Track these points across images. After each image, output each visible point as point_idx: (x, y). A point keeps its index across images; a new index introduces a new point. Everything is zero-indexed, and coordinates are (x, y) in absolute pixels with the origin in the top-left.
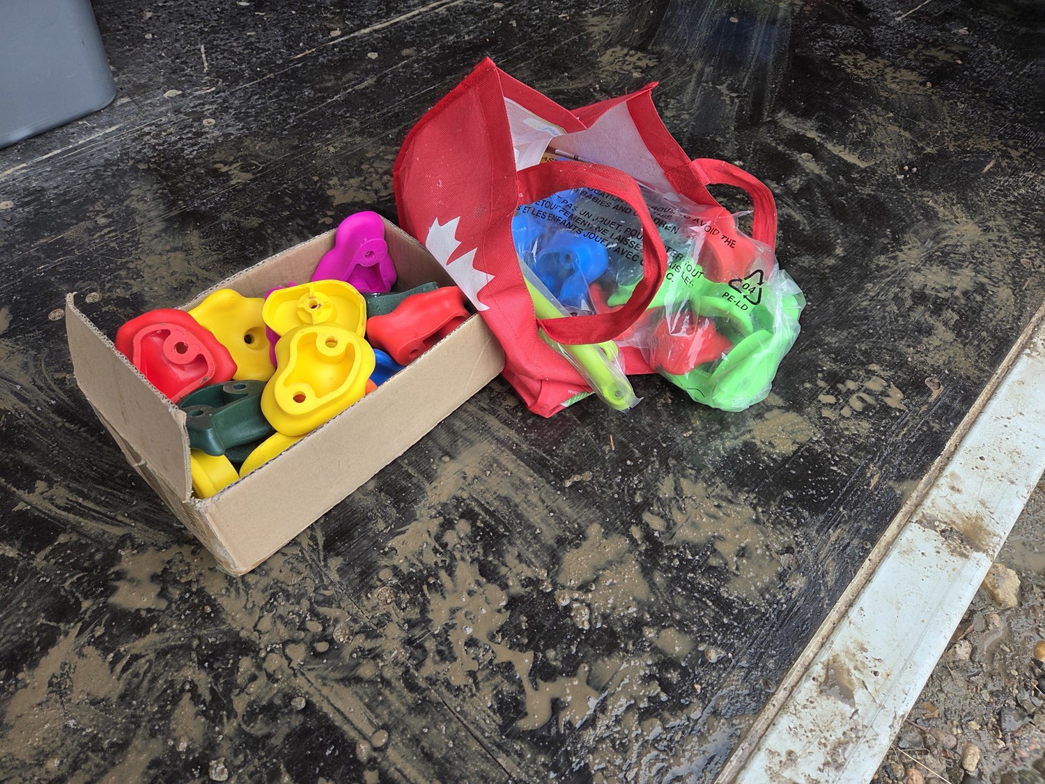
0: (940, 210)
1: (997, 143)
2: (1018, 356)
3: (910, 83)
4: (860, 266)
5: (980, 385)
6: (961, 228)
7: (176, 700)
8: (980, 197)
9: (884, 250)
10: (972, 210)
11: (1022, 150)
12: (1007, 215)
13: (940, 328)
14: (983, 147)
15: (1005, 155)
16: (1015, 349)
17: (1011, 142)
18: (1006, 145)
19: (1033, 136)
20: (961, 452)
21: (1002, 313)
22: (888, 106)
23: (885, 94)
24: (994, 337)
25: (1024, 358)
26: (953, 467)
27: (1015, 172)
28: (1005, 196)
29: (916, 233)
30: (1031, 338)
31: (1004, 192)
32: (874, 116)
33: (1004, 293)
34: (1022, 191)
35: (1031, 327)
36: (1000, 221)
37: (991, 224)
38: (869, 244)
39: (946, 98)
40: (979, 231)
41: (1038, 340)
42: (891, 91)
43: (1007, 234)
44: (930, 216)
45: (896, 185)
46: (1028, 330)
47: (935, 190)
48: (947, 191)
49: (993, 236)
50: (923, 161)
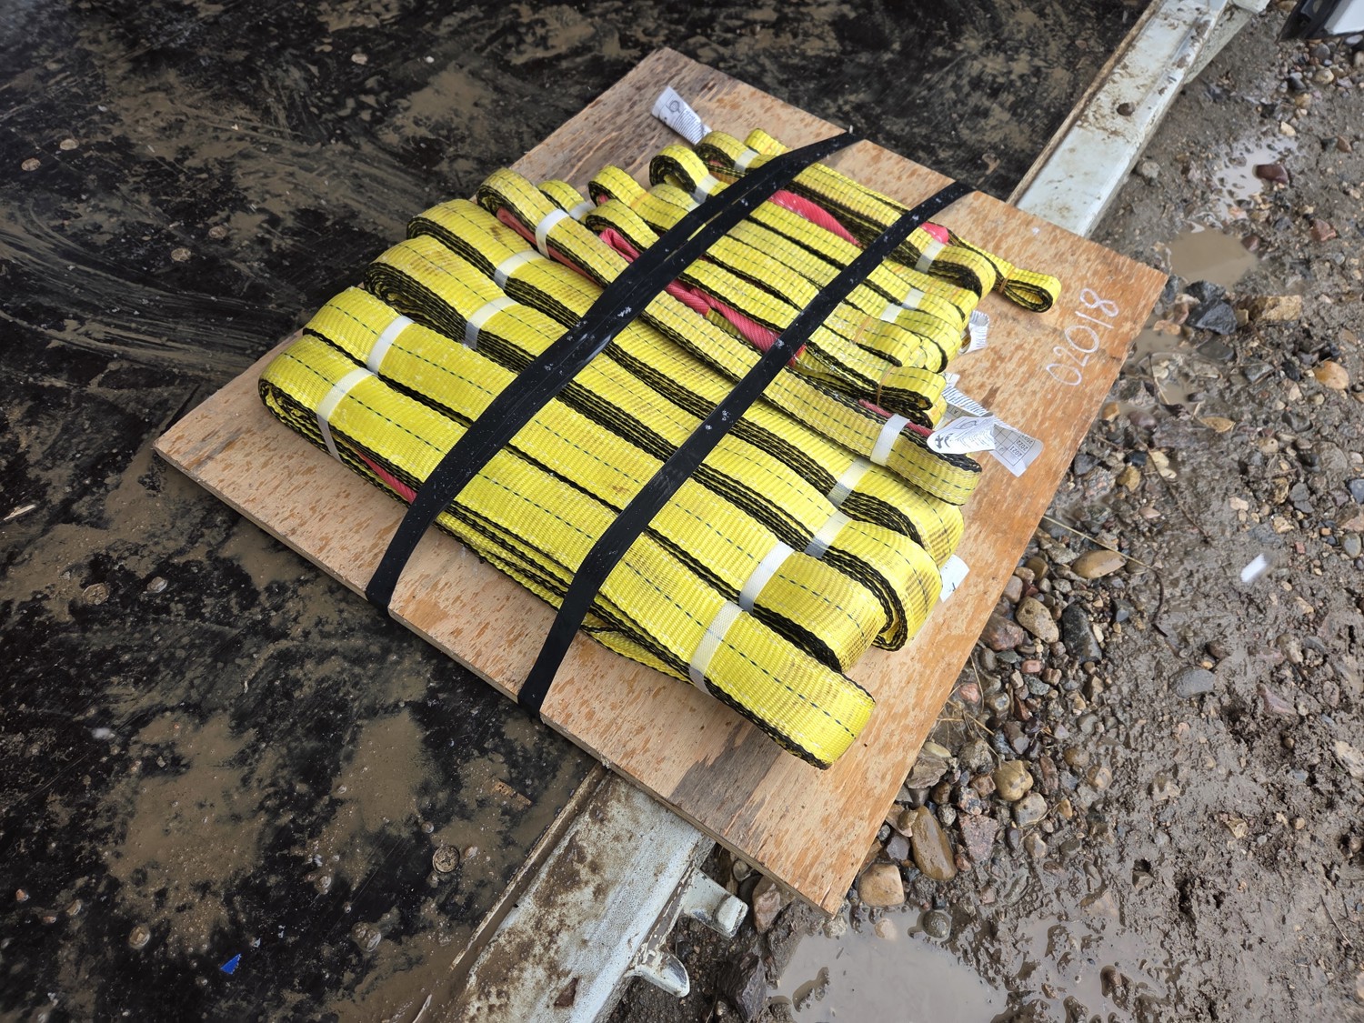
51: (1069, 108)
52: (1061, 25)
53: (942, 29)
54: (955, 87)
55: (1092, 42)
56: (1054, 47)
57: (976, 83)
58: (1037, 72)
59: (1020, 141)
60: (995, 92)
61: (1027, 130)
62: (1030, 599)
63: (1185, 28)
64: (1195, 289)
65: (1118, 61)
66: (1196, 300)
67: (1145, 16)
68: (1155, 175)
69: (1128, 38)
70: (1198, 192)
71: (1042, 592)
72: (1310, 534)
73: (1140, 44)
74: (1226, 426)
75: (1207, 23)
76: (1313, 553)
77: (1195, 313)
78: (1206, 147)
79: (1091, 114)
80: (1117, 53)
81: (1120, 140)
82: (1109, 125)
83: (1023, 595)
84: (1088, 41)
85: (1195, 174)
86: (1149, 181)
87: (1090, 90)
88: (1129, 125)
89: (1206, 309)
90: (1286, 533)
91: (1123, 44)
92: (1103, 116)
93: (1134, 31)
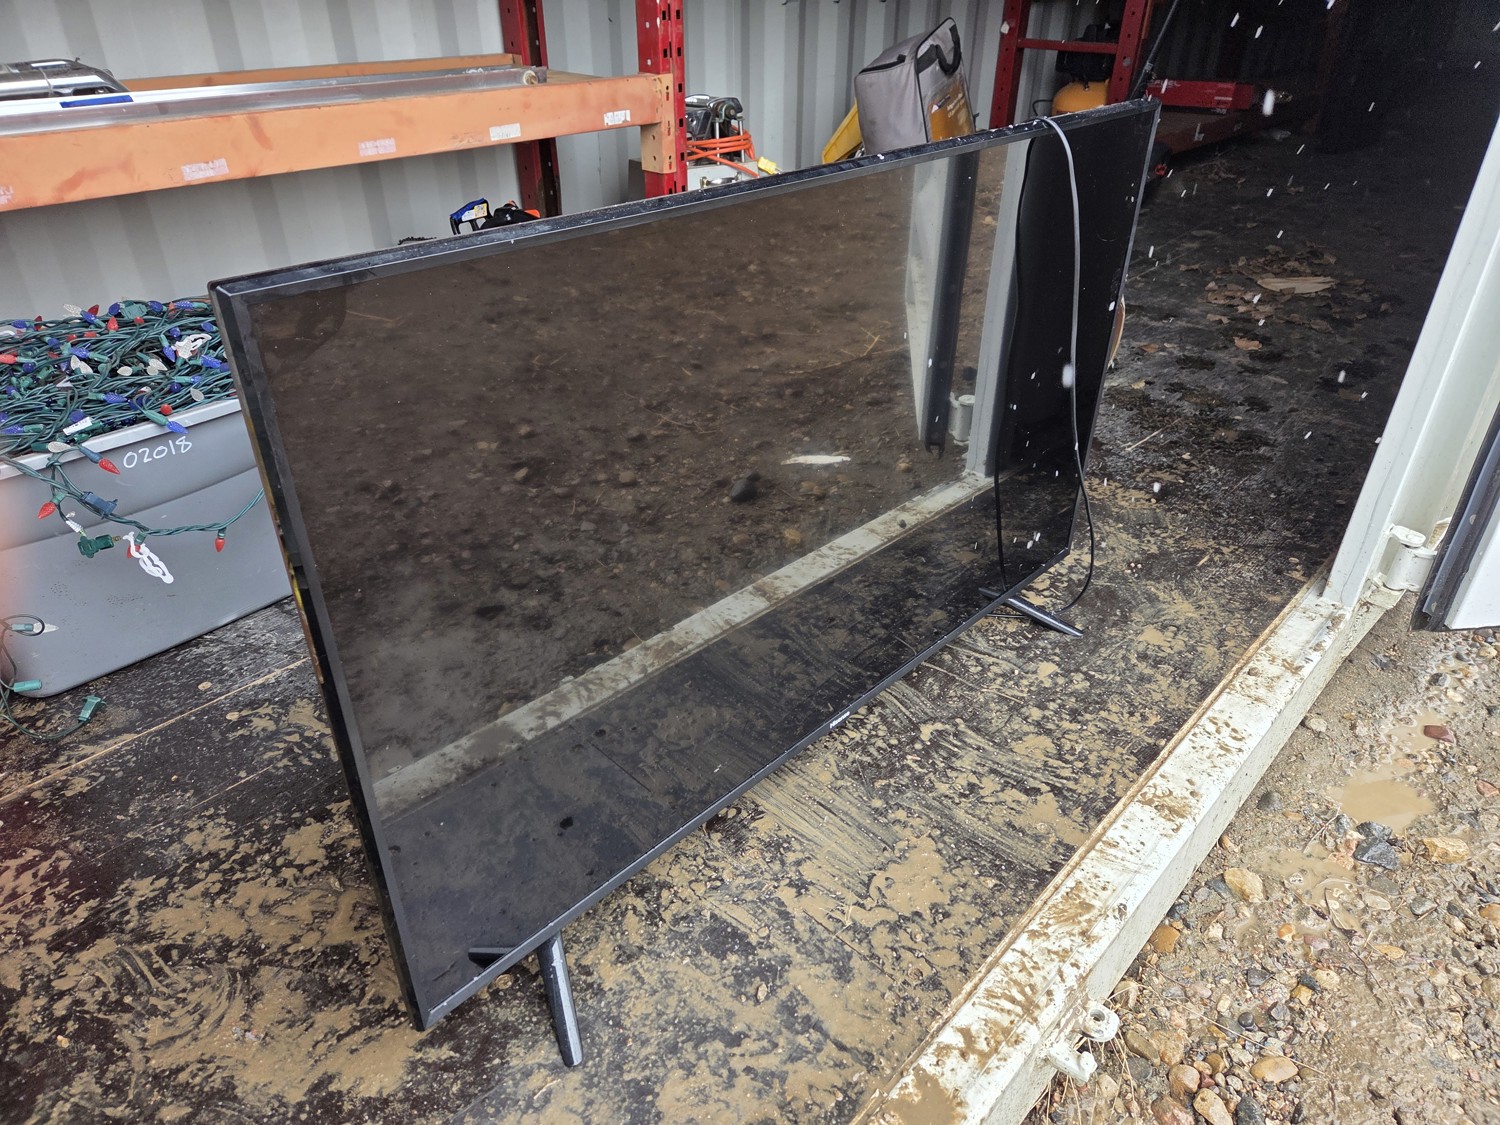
0: (1161, 595)
1: (1212, 542)
2: (1221, 693)
3: (1137, 500)
4: (1095, 637)
5: (1189, 713)
6: (1177, 607)
7: (623, 914)
8: (1195, 585)
9: (1115, 624)
10: (1187, 593)
11: (1232, 547)
12: (1216, 596)
13: (1159, 677)
14: (1200, 546)
15: (1218, 551)
16: (1218, 689)
17: (1224, 542)
18: (1219, 544)
19: (1243, 536)
20: (1172, 757)
21: (1209, 666)
22: (1119, 519)
23: (1116, 510)
24: (1202, 683)
25: (1224, 695)
26: (1166, 768)
27: (1226, 564)
28: (1216, 582)
29: (1141, 612)
30: (1231, 681)
31: (1215, 579)
32: (1107, 528)
33: (1210, 651)
34: (1231, 578)
35: (1232, 674)
36: (1211, 601)
37: (1202, 603)
38: (1103, 621)
39: (1169, 510)
40: (1192, 609)
41: (1236, 683)
42: (1122, 507)
43: (1216, 609)
44: (1152, 599)
45: (1125, 579)
46: (1230, 676)
47: (1157, 580)
48: (1167, 580)
49: (1204, 612)
50: (1148, 558)
51: (1220, 677)
52: (1214, 614)
53: (1116, 615)
54: (1124, 658)
55: (1240, 629)
56: (1207, 633)
57: (1143, 657)
58: (1192, 649)
59: (1177, 702)
60: (1157, 663)
61: (1184, 694)
62: (1205, 1089)
63: (1322, 620)
64: (1364, 828)
65: (1262, 644)
66: (1362, 837)
67: (1286, 610)
68: (1323, 729)
69: (1272, 626)
70: (1367, 746)
71: (1217, 1085)
72: (1486, 1064)
73: (1281, 632)
74: (1396, 954)
75: (1341, 617)
76: (1489, 1082)
77: (1360, 850)
78: (1373, 708)
79: (1237, 685)
80: (1261, 638)
81: (1262, 705)
82: (1253, 693)
83: (1200, 1087)
84: (1236, 625)
85: (1362, 730)
86: (1318, 734)
87: (1237, 666)
88: (1270, 695)
89: (1370, 846)
90: (1459, 1060)
91: (1267, 631)
92: (1248, 687)
93: (1277, 621)
